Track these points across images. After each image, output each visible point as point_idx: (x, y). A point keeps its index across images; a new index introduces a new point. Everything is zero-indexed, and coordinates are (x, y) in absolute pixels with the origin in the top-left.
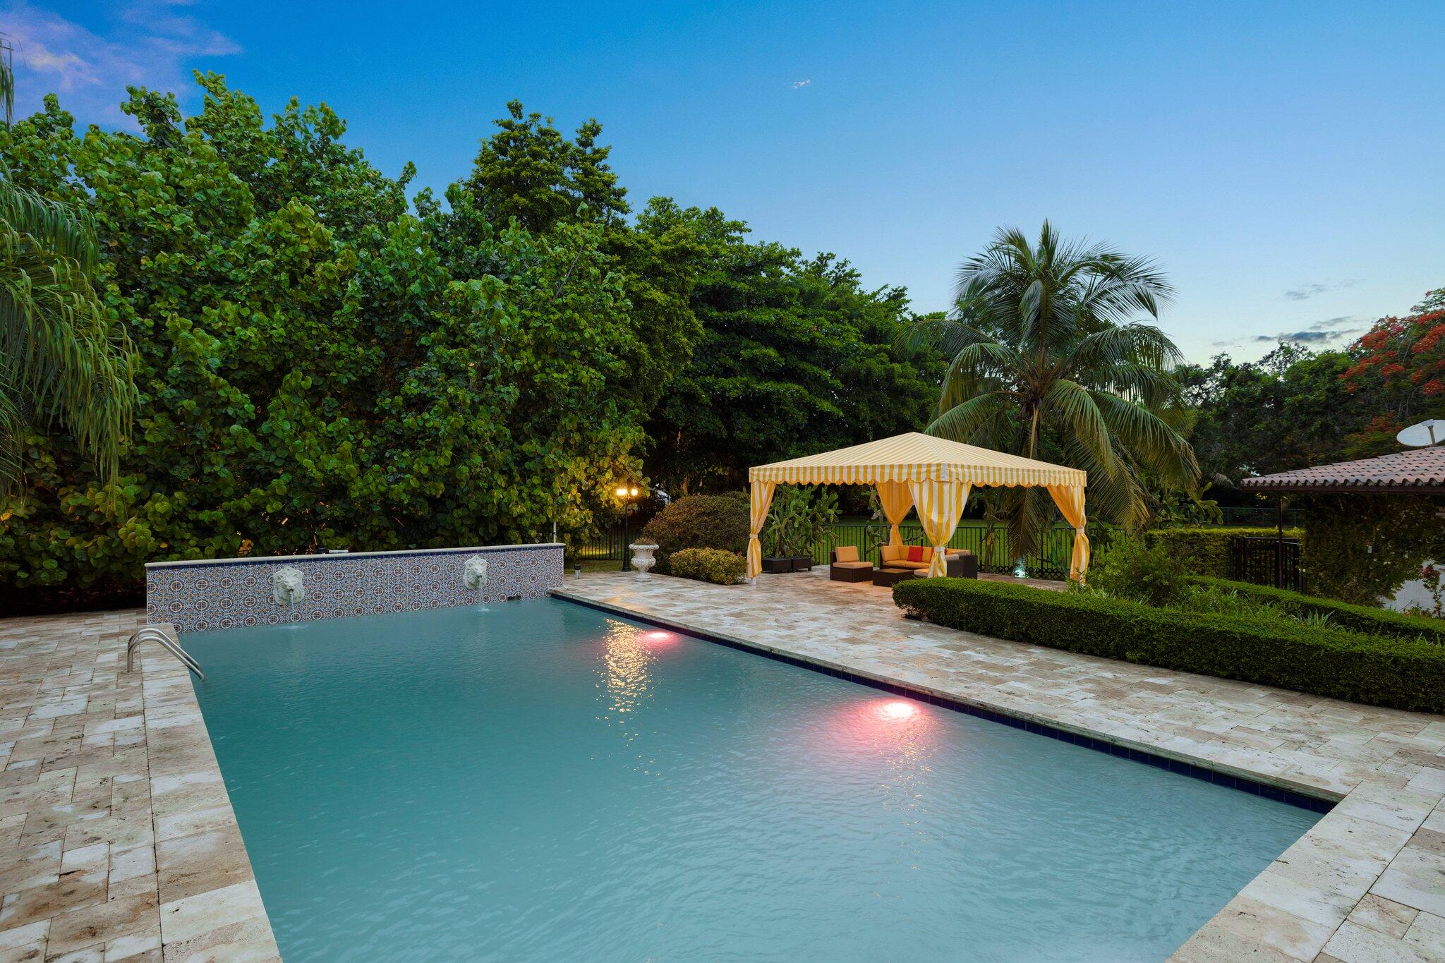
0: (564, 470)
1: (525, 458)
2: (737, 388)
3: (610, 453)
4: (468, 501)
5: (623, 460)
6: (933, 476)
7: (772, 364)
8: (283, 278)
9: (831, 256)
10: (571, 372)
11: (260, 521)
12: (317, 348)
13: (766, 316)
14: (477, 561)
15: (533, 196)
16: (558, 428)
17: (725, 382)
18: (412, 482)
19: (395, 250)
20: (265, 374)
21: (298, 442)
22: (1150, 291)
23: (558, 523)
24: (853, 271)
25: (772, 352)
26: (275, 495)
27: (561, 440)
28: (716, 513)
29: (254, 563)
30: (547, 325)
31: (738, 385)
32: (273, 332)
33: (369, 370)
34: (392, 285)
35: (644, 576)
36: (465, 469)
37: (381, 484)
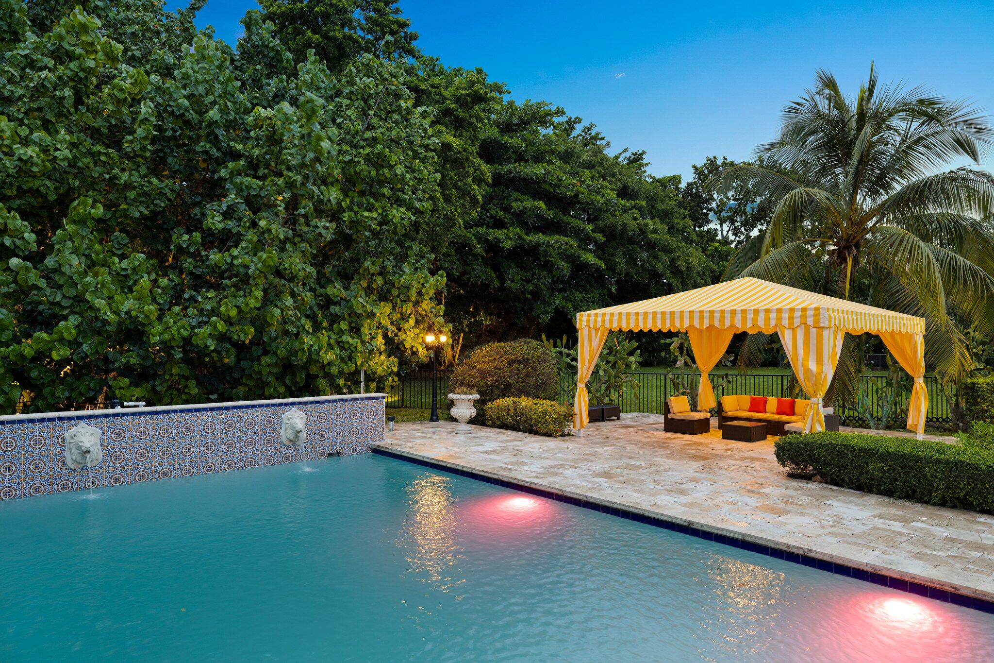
0: (372, 315)
1: (328, 302)
2: (510, 239)
3: (413, 299)
4: (277, 348)
5: (426, 305)
6: (810, 321)
7: (541, 217)
8: (67, 94)
9: (578, 120)
10: (380, 211)
11: (43, 369)
12: (107, 176)
13: (537, 170)
14: (296, 415)
15: (327, 33)
16: (361, 271)
17: (500, 234)
18: (218, 325)
19: (191, 71)
20: (46, 205)
21: (88, 279)
22: (970, 136)
23: (365, 371)
24: (598, 134)
25: (542, 204)
26: (62, 340)
27: (364, 284)
28: (526, 360)
29: (42, 420)
30: (357, 159)
31: (511, 235)
32: (57, 153)
33: (163, 204)
34: (187, 110)
35: (464, 427)
36: (277, 312)
37: (184, 328)
